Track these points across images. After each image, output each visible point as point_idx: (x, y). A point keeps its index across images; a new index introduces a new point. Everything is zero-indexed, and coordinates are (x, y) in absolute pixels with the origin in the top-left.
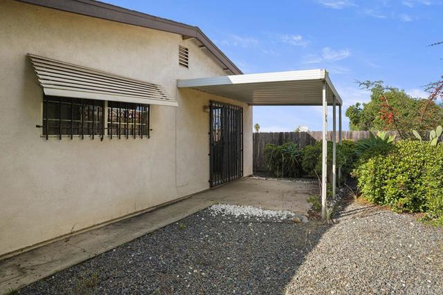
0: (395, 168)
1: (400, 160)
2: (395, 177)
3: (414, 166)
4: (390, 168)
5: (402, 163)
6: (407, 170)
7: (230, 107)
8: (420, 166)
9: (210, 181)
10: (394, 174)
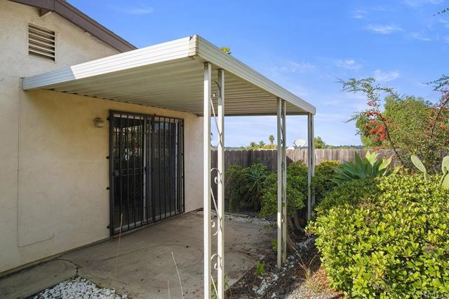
0: (371, 233)
1: (381, 219)
2: (369, 253)
3: (407, 234)
4: (360, 233)
5: (383, 225)
6: (392, 241)
7: (156, 119)
8: (420, 234)
9: (111, 227)
10: (369, 246)
